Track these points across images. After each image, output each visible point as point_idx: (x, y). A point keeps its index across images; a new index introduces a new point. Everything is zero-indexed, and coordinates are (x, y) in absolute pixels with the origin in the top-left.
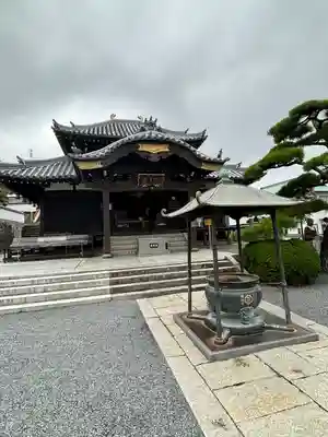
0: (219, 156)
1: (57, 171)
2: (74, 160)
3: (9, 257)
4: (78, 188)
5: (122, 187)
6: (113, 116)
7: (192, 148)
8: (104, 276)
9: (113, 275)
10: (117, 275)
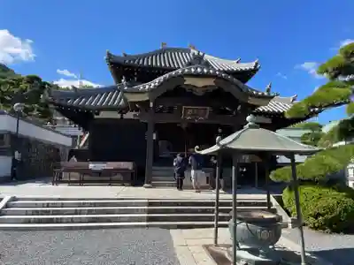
4: (125, 116)
9: (150, 204)
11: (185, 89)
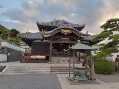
0: (87, 33)
1: (37, 36)
2: (42, 34)
3: (22, 61)
4: (43, 42)
5: (56, 42)
6: (55, 19)
7: (78, 31)
8: (49, 68)
9: (51, 67)
10: (53, 67)
11: (61, 33)
